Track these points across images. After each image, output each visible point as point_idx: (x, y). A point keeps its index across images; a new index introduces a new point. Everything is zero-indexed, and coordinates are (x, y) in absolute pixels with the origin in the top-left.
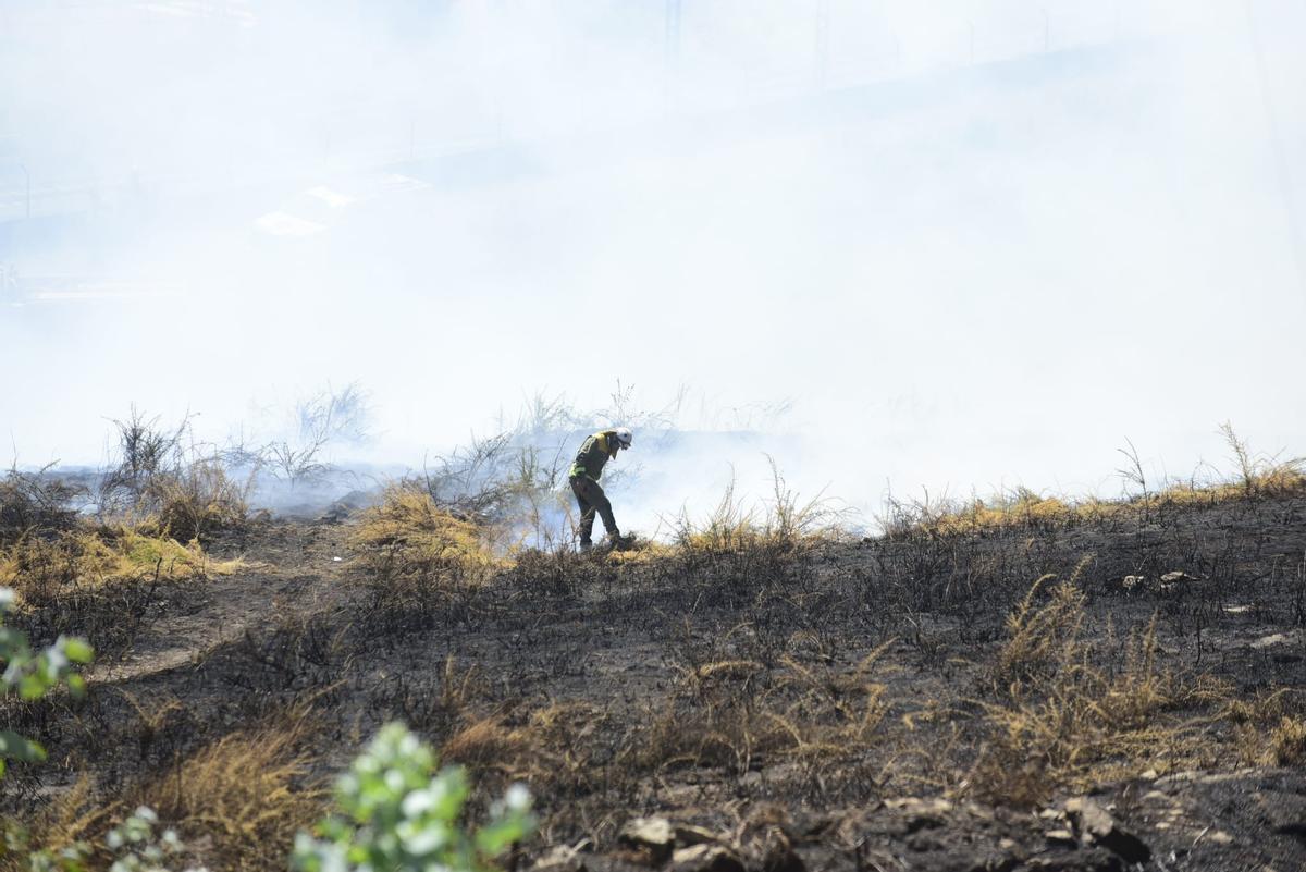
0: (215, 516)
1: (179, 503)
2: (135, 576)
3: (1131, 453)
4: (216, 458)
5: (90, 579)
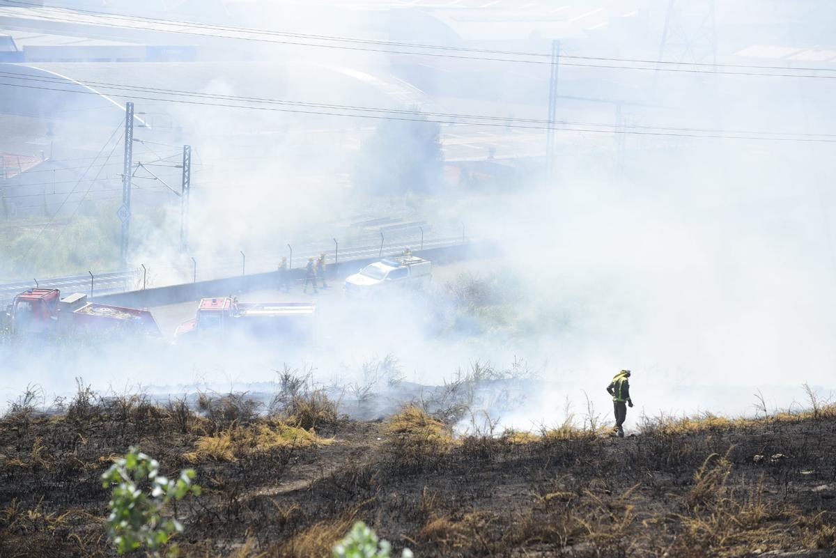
0: (322, 417)
1: (306, 411)
2: (284, 445)
3: (760, 396)
4: (324, 390)
5: (263, 446)
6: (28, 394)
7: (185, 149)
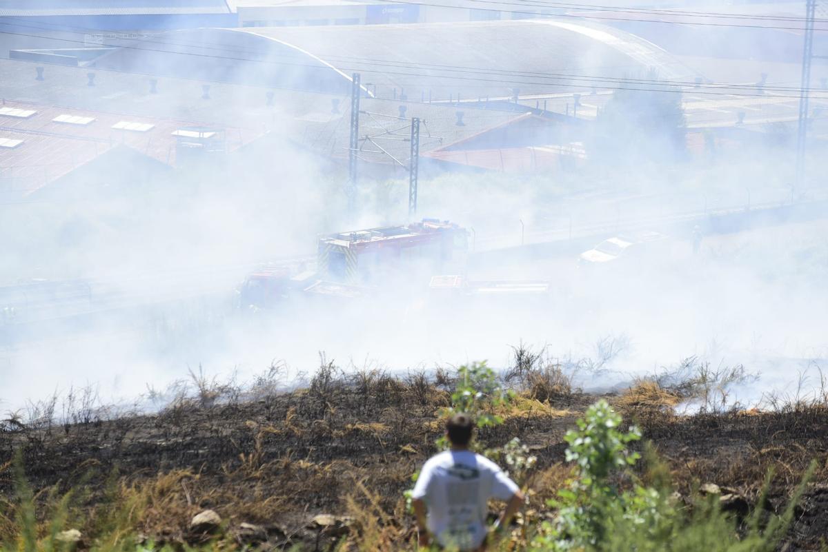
0: (557, 390)
1: (541, 384)
2: (520, 415)
4: (558, 365)
5: (500, 417)
6: (273, 369)
7: (413, 122)
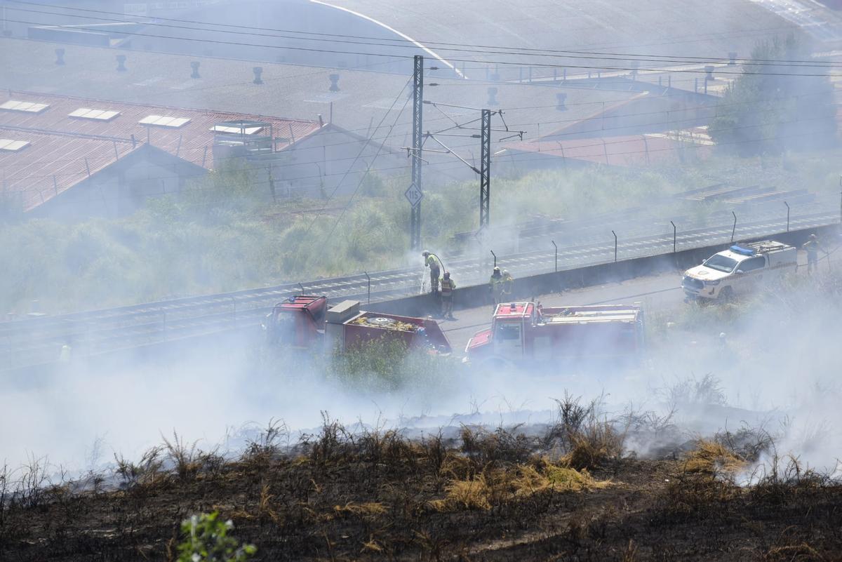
0: (605, 455)
1: (583, 448)
2: (550, 488)
5: (524, 489)
6: (270, 431)
